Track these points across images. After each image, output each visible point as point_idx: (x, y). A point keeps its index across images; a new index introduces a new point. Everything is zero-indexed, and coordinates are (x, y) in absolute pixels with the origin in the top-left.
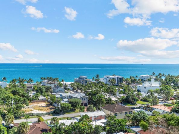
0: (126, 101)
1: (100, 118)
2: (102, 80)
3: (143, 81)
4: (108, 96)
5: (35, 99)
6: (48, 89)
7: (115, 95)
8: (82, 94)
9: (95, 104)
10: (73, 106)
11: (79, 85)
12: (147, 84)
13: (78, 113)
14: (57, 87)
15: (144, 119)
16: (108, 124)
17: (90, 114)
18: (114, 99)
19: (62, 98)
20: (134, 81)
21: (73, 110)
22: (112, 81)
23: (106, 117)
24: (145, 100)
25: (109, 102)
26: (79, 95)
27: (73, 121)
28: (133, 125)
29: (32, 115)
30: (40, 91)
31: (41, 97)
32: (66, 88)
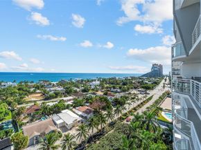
0: (84, 91)
1: (70, 100)
2: (73, 81)
3: (93, 81)
4: (75, 89)
5: (34, 92)
6: (42, 86)
7: (79, 88)
8: (62, 88)
9: (68, 93)
10: (57, 94)
11: (61, 84)
12: (94, 82)
13: (59, 99)
14: (48, 85)
15: (91, 99)
16: (74, 103)
17: (65, 99)
18: (78, 90)
19: (51, 91)
20: (88, 81)
21: (56, 97)
22: (78, 81)
23: (73, 99)
24: (93, 90)
25: (76, 92)
26: (60, 89)
27: (55, 103)
28: (86, 102)
29: (31, 102)
30: (38, 88)
31: (38, 91)
32: (54, 85)
